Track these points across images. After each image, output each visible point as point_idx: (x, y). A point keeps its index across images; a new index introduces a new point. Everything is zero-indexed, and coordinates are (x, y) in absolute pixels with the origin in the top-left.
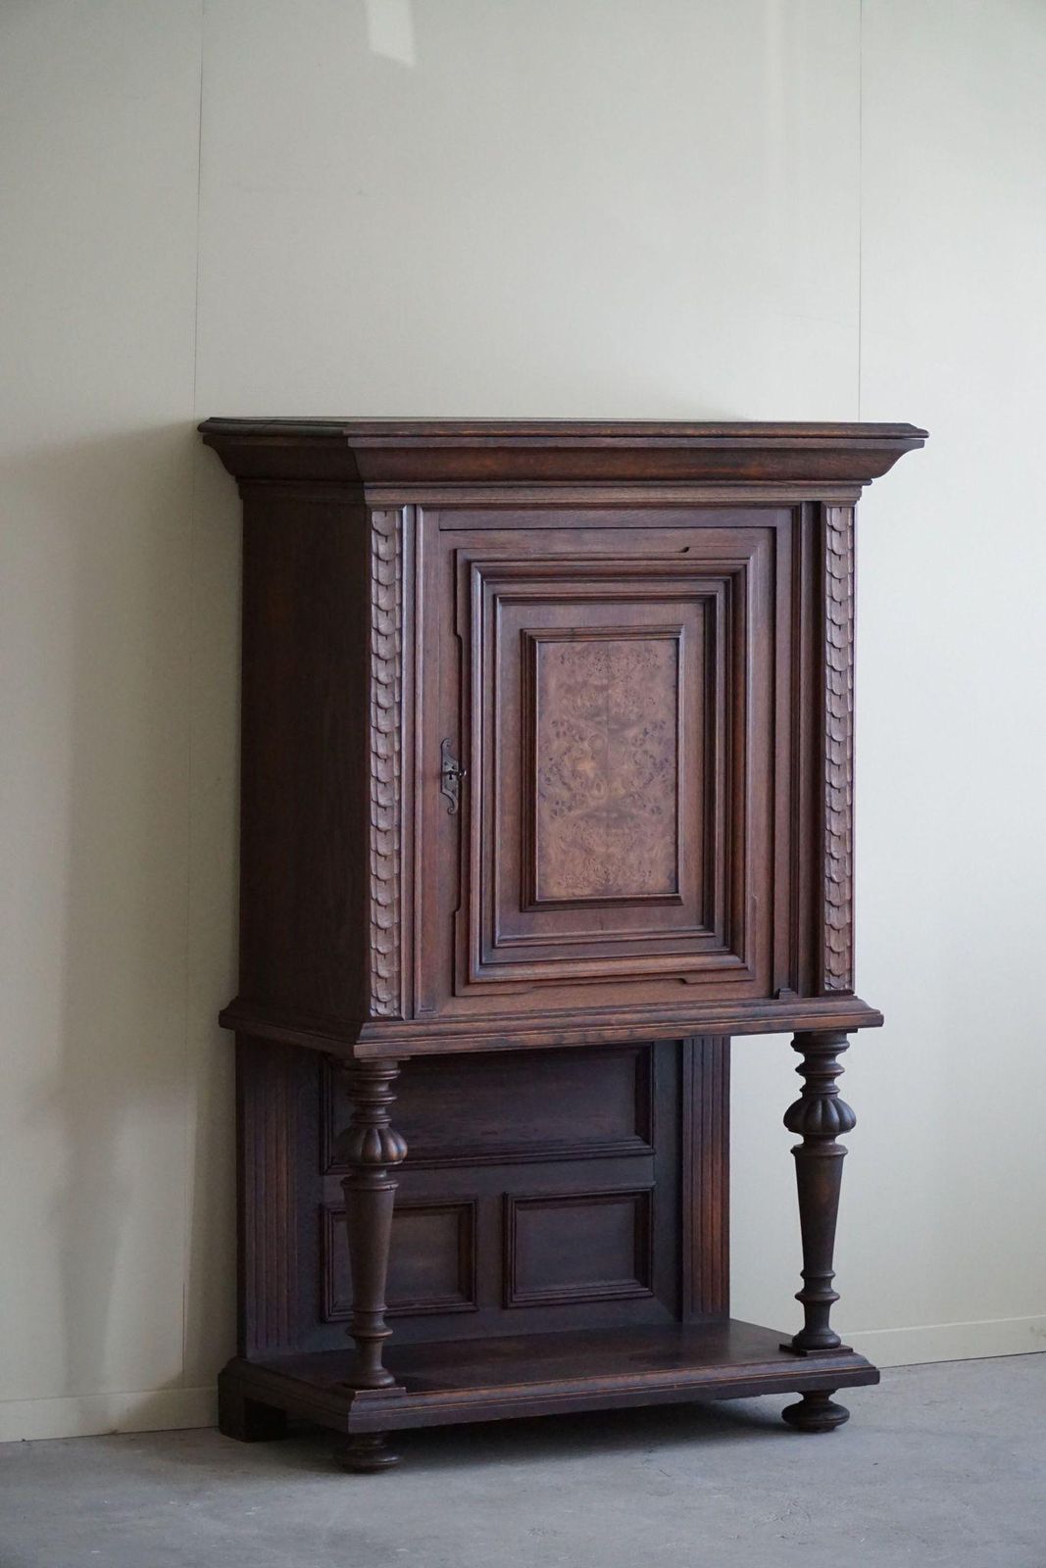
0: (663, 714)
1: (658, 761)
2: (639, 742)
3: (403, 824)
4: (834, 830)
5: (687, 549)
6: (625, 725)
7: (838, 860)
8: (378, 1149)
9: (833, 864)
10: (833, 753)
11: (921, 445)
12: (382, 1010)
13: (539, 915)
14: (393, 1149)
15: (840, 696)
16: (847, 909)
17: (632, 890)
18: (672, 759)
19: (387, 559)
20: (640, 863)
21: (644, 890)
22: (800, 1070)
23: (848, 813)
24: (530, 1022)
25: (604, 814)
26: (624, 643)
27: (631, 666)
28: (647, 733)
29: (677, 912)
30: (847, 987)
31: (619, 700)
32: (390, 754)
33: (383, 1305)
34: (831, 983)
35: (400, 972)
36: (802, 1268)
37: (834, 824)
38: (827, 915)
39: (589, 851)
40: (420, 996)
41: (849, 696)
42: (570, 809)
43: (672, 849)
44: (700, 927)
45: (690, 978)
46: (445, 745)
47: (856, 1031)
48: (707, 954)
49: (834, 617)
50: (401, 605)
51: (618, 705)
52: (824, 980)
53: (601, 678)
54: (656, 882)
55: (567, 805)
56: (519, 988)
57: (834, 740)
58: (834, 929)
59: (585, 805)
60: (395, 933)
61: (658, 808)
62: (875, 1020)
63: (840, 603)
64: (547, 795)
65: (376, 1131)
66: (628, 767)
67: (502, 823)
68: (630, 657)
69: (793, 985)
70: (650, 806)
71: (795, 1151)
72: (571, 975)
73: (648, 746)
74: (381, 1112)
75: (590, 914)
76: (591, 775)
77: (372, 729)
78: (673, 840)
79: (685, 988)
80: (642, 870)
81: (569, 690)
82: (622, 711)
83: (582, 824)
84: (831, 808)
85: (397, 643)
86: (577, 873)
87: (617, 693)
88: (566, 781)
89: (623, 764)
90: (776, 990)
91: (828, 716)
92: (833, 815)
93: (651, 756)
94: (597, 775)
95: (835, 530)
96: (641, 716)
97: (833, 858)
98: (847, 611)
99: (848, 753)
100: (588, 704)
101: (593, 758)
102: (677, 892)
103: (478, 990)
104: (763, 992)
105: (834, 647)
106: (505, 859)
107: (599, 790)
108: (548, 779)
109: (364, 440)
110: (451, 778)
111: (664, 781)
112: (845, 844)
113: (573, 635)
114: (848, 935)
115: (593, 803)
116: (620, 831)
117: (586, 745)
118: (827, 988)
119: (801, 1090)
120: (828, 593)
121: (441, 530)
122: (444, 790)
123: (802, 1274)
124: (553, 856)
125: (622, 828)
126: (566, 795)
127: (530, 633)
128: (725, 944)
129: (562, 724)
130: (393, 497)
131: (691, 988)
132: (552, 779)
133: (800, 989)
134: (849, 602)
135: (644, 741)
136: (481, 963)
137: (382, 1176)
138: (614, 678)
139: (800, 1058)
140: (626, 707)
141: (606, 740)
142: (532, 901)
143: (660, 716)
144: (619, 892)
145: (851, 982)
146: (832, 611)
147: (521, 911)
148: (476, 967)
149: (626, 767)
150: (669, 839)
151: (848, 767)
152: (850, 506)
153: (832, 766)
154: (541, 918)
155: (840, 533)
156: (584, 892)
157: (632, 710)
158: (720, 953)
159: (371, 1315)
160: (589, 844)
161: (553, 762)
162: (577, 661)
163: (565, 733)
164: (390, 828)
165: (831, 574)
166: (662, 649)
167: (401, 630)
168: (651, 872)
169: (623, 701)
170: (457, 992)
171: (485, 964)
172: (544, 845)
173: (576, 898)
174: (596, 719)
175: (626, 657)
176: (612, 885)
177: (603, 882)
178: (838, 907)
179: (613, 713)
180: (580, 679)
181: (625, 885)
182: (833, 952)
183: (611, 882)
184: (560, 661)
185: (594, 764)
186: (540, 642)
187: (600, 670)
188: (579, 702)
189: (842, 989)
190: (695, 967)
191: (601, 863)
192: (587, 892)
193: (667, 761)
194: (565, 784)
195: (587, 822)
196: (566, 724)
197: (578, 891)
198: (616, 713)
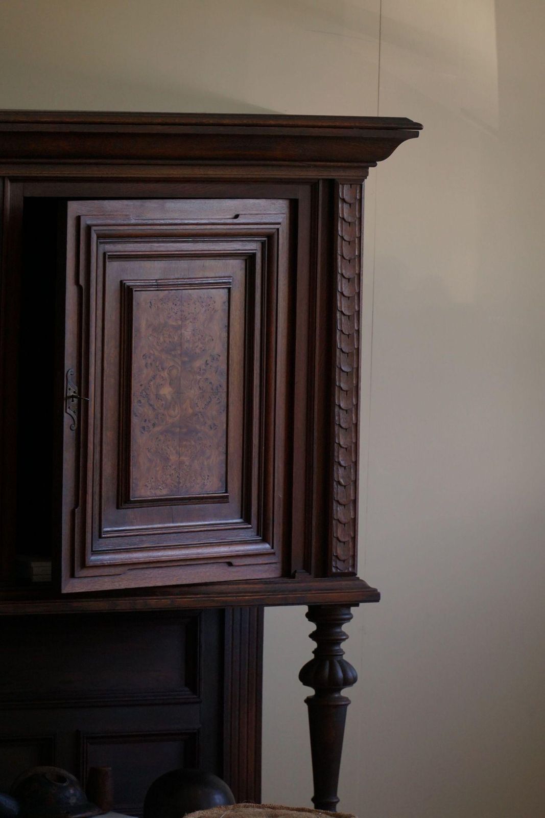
0: (219, 348)
1: (214, 387)
2: (202, 371)
4: (341, 443)
5: (237, 216)
6: (194, 357)
7: (344, 467)
9: (341, 471)
10: (342, 382)
11: (417, 135)
15: (348, 335)
16: (352, 508)
17: (196, 491)
18: (225, 385)
20: (202, 469)
21: (203, 491)
22: (313, 636)
23: (354, 430)
25: (178, 430)
26: (193, 292)
27: (197, 310)
28: (208, 364)
29: (224, 509)
30: (350, 569)
31: (188, 337)
34: (337, 566)
36: (314, 795)
37: (341, 438)
38: (335, 511)
39: (167, 459)
41: (355, 335)
42: (154, 425)
43: (223, 458)
44: (241, 520)
45: (235, 562)
46: (70, 374)
47: (358, 606)
48: (246, 542)
49: (344, 272)
51: (188, 342)
52: (331, 564)
53: (176, 320)
54: (212, 484)
55: (152, 422)
56: (117, 570)
57: (343, 371)
58: (340, 523)
59: (164, 423)
61: (215, 425)
62: (373, 596)
63: (350, 261)
64: (138, 414)
66: (195, 391)
67: (107, 436)
68: (197, 302)
69: (307, 567)
70: (209, 423)
71: (308, 700)
73: (207, 375)
75: (165, 510)
76: (169, 397)
78: (224, 450)
79: (231, 569)
80: (203, 475)
81: (155, 329)
82: (191, 346)
83: (162, 438)
84: (339, 425)
86: (158, 477)
87: (187, 333)
88: (152, 402)
89: (191, 389)
90: (293, 571)
91: (338, 351)
92: (341, 431)
93: (211, 383)
94: (173, 398)
95: (346, 202)
96: (204, 350)
97: (341, 465)
98: (355, 267)
99: (355, 382)
100: (167, 340)
101: (170, 384)
102: (226, 492)
103: (91, 572)
105: (344, 295)
107: (174, 410)
108: (140, 402)
110: (73, 401)
111: (219, 403)
112: (351, 455)
113: (158, 286)
114: (352, 528)
115: (170, 421)
116: (188, 443)
117: (165, 374)
118: (334, 570)
119: (313, 652)
120: (339, 252)
122: (68, 410)
123: (313, 800)
124: (142, 464)
126: (151, 414)
127: (128, 283)
128: (259, 535)
129: (149, 357)
131: (237, 569)
132: (142, 401)
133: (313, 572)
134: (357, 260)
135: (205, 370)
136: (92, 551)
139: (312, 627)
140: (194, 343)
141: (179, 369)
142: (129, 500)
143: (216, 351)
144: (186, 492)
145: (354, 566)
146: (342, 267)
147: (118, 508)
148: (90, 554)
149: (192, 391)
150: (222, 449)
151: (354, 393)
152: (359, 184)
153: (341, 391)
154: (131, 513)
155: (350, 204)
157: (198, 346)
158: (256, 542)
160: (167, 453)
161: (143, 387)
162: (160, 306)
163: (151, 364)
165: (342, 237)
166: (219, 297)
168: (208, 476)
169: (192, 338)
170: (76, 575)
171: (95, 551)
172: (135, 454)
173: (157, 498)
174: (173, 353)
175: (194, 303)
176: (182, 487)
177: (176, 484)
178: (345, 505)
179: (185, 348)
180: (162, 321)
181: (191, 487)
182: (340, 542)
183: (181, 485)
184: (149, 306)
185: (171, 389)
186: (136, 291)
187: (176, 313)
188: (162, 340)
189: (346, 571)
190: (240, 553)
191: (175, 469)
192: (164, 492)
193: (221, 386)
194: (151, 405)
195: (166, 436)
196: (152, 357)
197: (158, 492)
198: (187, 348)
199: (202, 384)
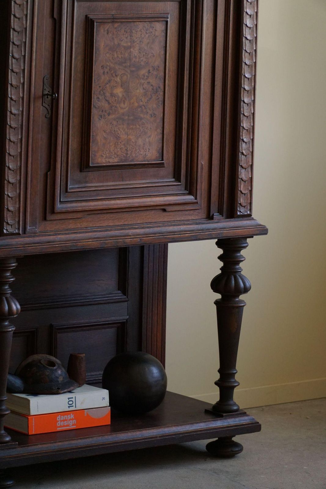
0: (158, 62)
1: (155, 88)
2: (146, 77)
3: (24, 124)
4: (244, 126)
6: (139, 68)
7: (246, 143)
8: (6, 308)
9: (244, 145)
10: (245, 85)
12: (11, 230)
14: (14, 307)
15: (249, 53)
16: (249, 170)
17: (139, 159)
18: (162, 87)
20: (144, 144)
21: (145, 159)
22: (220, 258)
23: (252, 117)
25: (127, 118)
26: (139, 23)
27: (143, 36)
28: (150, 72)
29: (162, 172)
30: (248, 212)
31: (136, 54)
32: (19, 85)
34: (241, 211)
35: (19, 208)
36: (219, 368)
37: (245, 124)
38: (240, 173)
39: (118, 138)
40: (28, 220)
41: (254, 53)
42: (109, 114)
43: (160, 136)
44: (173, 180)
45: (168, 209)
46: (45, 79)
47: (253, 237)
48: (177, 195)
49: (247, 11)
51: (135, 57)
52: (237, 209)
53: (127, 42)
54: (152, 155)
55: (108, 112)
56: (79, 215)
57: (246, 77)
58: (243, 180)
59: (116, 113)
60: (18, 185)
61: (154, 114)
62: (263, 231)
63: (251, 3)
64: (97, 107)
65: (5, 299)
66: (140, 91)
67: (73, 122)
68: (142, 31)
69: (220, 212)
70: (150, 112)
71: (216, 303)
73: (150, 80)
74: (7, 287)
75: (116, 173)
76: (120, 95)
77: (10, 70)
78: (161, 132)
79: (165, 214)
80: (145, 148)
81: (110, 48)
82: (137, 60)
83: (115, 123)
84: (244, 114)
85: (24, 22)
86: (111, 150)
87: (135, 51)
88: (107, 99)
89: (137, 89)
90: (211, 214)
91: (243, 64)
92: (245, 118)
93: (152, 85)
94: (123, 95)
96: (147, 63)
97: (244, 141)
98: (254, 7)
99: (253, 85)
100: (120, 56)
101: (121, 86)
102: (163, 160)
103: (58, 217)
104: (204, 216)
105: (247, 27)
107: (124, 104)
108: (98, 98)
110: (47, 98)
111: (158, 99)
112: (250, 134)
113: (113, 19)
114: (250, 184)
115: (121, 111)
116: (134, 127)
117: (118, 79)
118: (239, 213)
119: (220, 269)
122: (44, 104)
123: (219, 371)
124: (99, 141)
125: (136, 126)
126: (107, 106)
127: (91, 17)
128: (186, 189)
129: (106, 68)
131: (169, 214)
132: (100, 98)
133: (224, 214)
135: (148, 77)
136: (60, 201)
137: (6, 323)
138: (134, 42)
139: (221, 252)
140: (140, 58)
141: (129, 75)
142: (88, 166)
143: (156, 64)
144: (132, 161)
145: (251, 210)
146: (247, 7)
147: (81, 171)
148: (58, 204)
149: (138, 91)
150: (160, 130)
151: (252, 92)
153: (245, 91)
154: (91, 175)
157: (143, 60)
158: (184, 194)
160: (118, 134)
161: (101, 88)
162: (115, 33)
163: (107, 72)
164: (17, 126)
166: (159, 27)
167: (26, 16)
168: (149, 149)
169: (138, 55)
170: (48, 218)
171: (62, 202)
172: (95, 134)
173: (110, 164)
174: (124, 65)
175: (141, 31)
176: (129, 157)
177: (125, 155)
178: (245, 169)
179: (133, 61)
180: (116, 43)
181: (136, 157)
182: (242, 193)
183: (129, 155)
184: (106, 32)
185: (122, 90)
186: (96, 22)
187: (127, 38)
188: (116, 56)
189: (246, 214)
190: (172, 202)
191: (124, 144)
192: (116, 160)
193: (159, 87)
194: (107, 100)
195: (117, 122)
196: (108, 68)
197: (111, 160)
198: (134, 61)
199: (145, 86)
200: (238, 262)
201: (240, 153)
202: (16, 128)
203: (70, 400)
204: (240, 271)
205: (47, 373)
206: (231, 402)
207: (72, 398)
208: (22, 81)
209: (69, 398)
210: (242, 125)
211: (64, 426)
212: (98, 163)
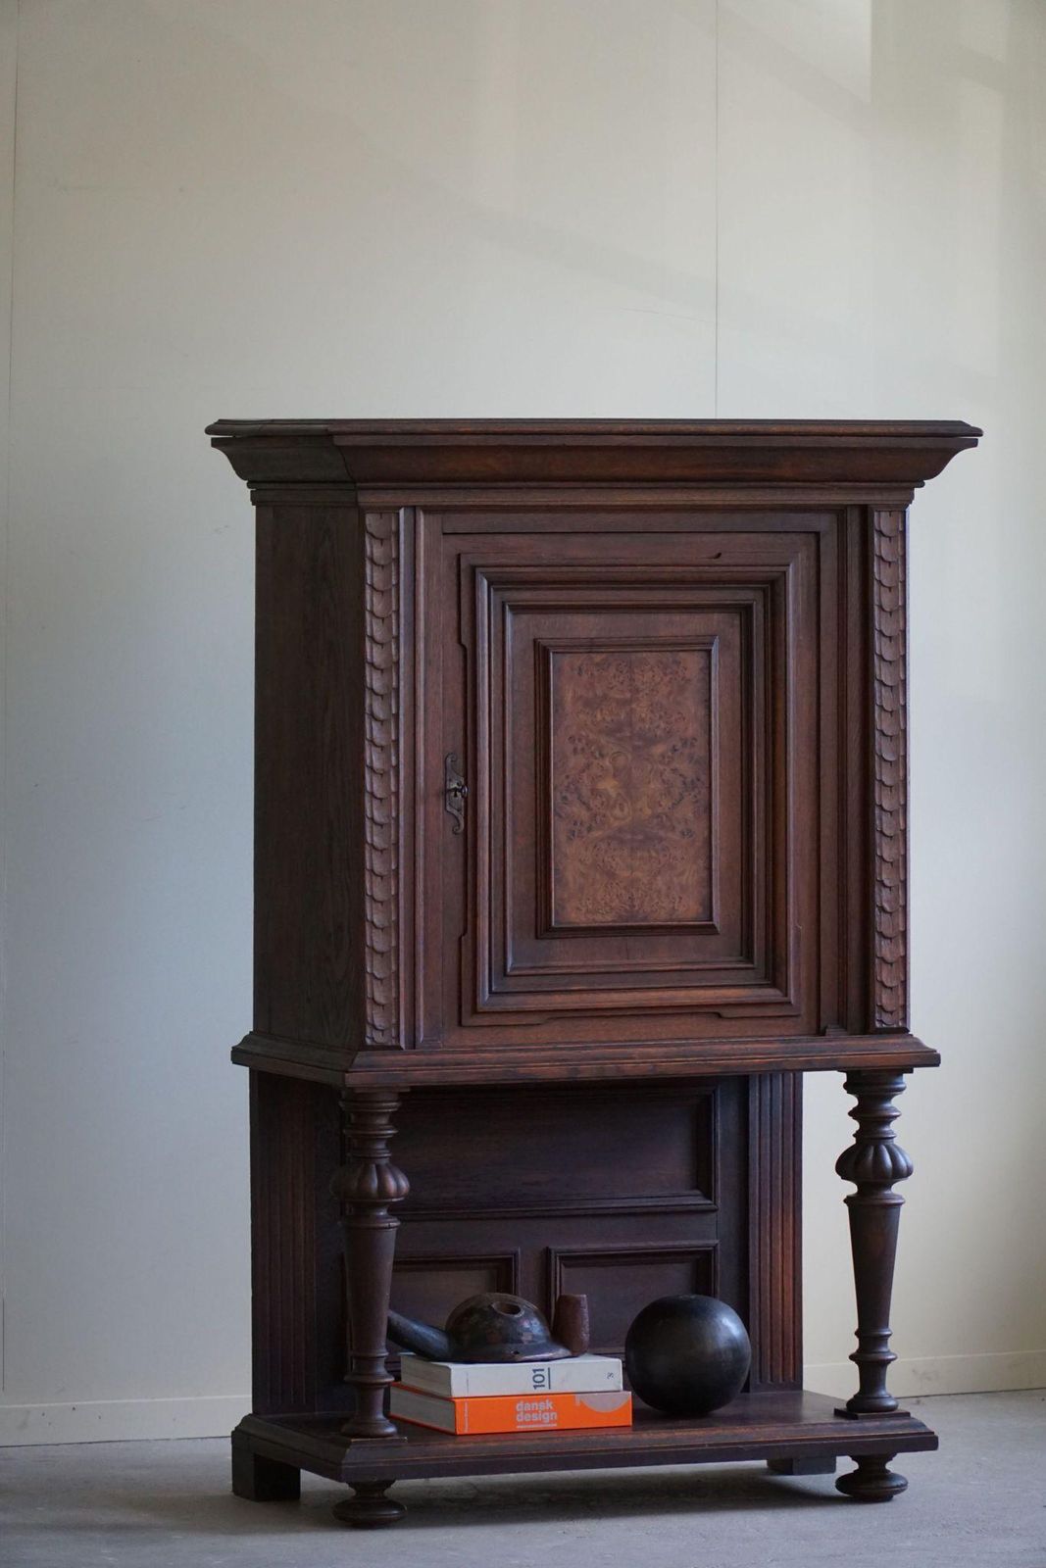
0: (693, 729)
1: (689, 780)
2: (667, 760)
3: (402, 842)
4: (885, 856)
5: (719, 555)
6: (653, 741)
7: (889, 888)
8: (375, 1184)
9: (885, 893)
10: (884, 774)
11: (975, 444)
12: (379, 1038)
13: (557, 942)
14: (392, 1185)
15: (890, 714)
16: (901, 942)
17: (661, 917)
18: (704, 777)
19: (382, 563)
20: (669, 888)
21: (674, 917)
22: (853, 1114)
23: (901, 838)
24: (543, 1054)
25: (629, 836)
26: (649, 654)
27: (657, 679)
28: (676, 750)
29: (713, 943)
30: (900, 1024)
31: (643, 715)
32: (386, 769)
33: (384, 1350)
34: (882, 1020)
35: (398, 998)
36: (857, 1327)
37: (886, 850)
38: (878, 947)
39: (611, 875)
40: (422, 1024)
41: (901, 712)
42: (590, 829)
43: (705, 874)
44: (741, 958)
45: (725, 1012)
46: (448, 760)
47: (911, 1072)
48: (745, 986)
49: (883, 628)
50: (397, 612)
51: (643, 720)
52: (874, 1016)
53: (624, 692)
54: (688, 909)
55: (587, 825)
56: (533, 1018)
57: (885, 760)
58: (885, 962)
59: (606, 826)
60: (393, 957)
61: (689, 831)
62: (931, 1059)
63: (890, 613)
64: (563, 815)
65: (374, 1166)
66: (656, 785)
67: (514, 844)
68: (656, 670)
69: (841, 1022)
70: (680, 827)
71: (848, 1200)
72: (590, 1006)
73: (675, 765)
74: (381, 1146)
75: (615, 942)
76: (613, 794)
77: (366, 742)
78: (706, 865)
79: (720, 1022)
80: (671, 896)
81: (587, 703)
82: (647, 726)
83: (604, 846)
84: (881, 832)
85: (394, 651)
86: (599, 898)
87: (641, 709)
88: (585, 800)
89: (649, 782)
90: (822, 1026)
91: (878, 734)
92: (885, 840)
93: (681, 775)
94: (619, 794)
95: (884, 535)
96: (668, 732)
97: (884, 885)
98: (898, 622)
99: (901, 773)
100: (608, 719)
101: (615, 776)
102: (711, 919)
103: (486, 1020)
104: (808, 1028)
105: (884, 660)
106: (518, 882)
107: (622, 810)
108: (565, 798)
109: (351, 438)
110: (455, 796)
111: (697, 802)
112: (898, 871)
113: (592, 646)
114: (902, 969)
115: (616, 824)
116: (646, 854)
117: (607, 763)
118: (878, 1025)
119: (854, 1135)
120: (876, 602)
121: (444, 534)
122: (448, 809)
123: (857, 1333)
124: (570, 879)
125: (649, 852)
126: (584, 815)
127: (543, 642)
128: (765, 977)
129: (580, 740)
130: (387, 498)
131: (726, 1023)
132: (569, 798)
133: (849, 1025)
134: (901, 612)
135: (673, 758)
136: (490, 991)
137: (382, 1214)
138: (638, 691)
139: (853, 1101)
140: (652, 722)
141: (630, 757)
142: (548, 928)
143: (690, 732)
144: (645, 919)
145: (905, 1019)
146: (880, 621)
147: (536, 938)
148: (484, 995)
149: (652, 786)
150: (702, 863)
151: (901, 789)
152: (900, 511)
153: (883, 787)
154: (559, 945)
155: (890, 538)
156: (605, 918)
157: (659, 726)
158: (760, 986)
159: (372, 1361)
160: (612, 867)
161: (570, 780)
162: (596, 673)
163: (583, 750)
164: (386, 846)
165: (880, 582)
166: (692, 662)
167: (397, 638)
168: (681, 898)
169: (649, 716)
170: (464, 1022)
171: (496, 993)
172: (561, 868)
173: (597, 925)
174: (618, 735)
175: (652, 669)
176: (638, 911)
177: (628, 908)
178: (891, 939)
179: (637, 729)
180: (599, 692)
181: (652, 911)
182: (886, 987)
183: (637, 908)
184: (576, 672)
185: (616, 783)
186: (554, 653)
187: (622, 683)
188: (599, 717)
189: (895, 1026)
190: (731, 1000)
191: (625, 888)
192: (609, 918)
193: (699, 780)
194: (584, 803)
195: (609, 844)
196: (584, 741)
197: (599, 918)
198: (640, 728)
199: (668, 775)
200: (887, 1120)
201: (877, 909)
202: (385, 849)
203: (537, 1373)
204: (892, 1138)
205: (498, 1325)
206: (883, 1393)
207: (543, 1370)
208: (394, 763)
209: (535, 1371)
210: (879, 854)
211: (531, 1422)
212: (570, 923)
